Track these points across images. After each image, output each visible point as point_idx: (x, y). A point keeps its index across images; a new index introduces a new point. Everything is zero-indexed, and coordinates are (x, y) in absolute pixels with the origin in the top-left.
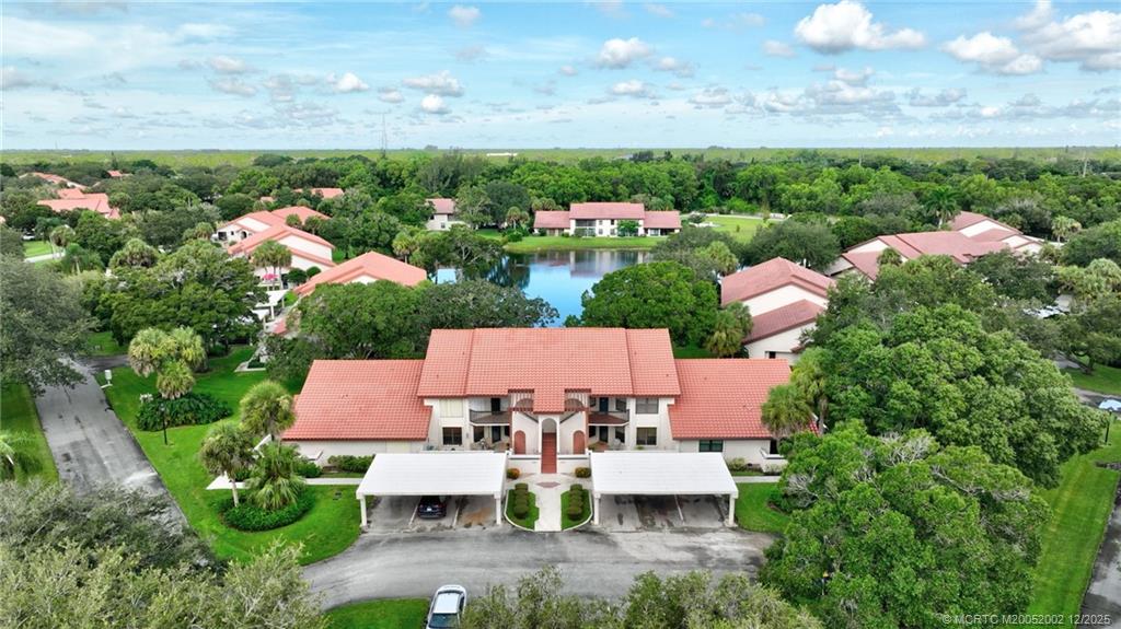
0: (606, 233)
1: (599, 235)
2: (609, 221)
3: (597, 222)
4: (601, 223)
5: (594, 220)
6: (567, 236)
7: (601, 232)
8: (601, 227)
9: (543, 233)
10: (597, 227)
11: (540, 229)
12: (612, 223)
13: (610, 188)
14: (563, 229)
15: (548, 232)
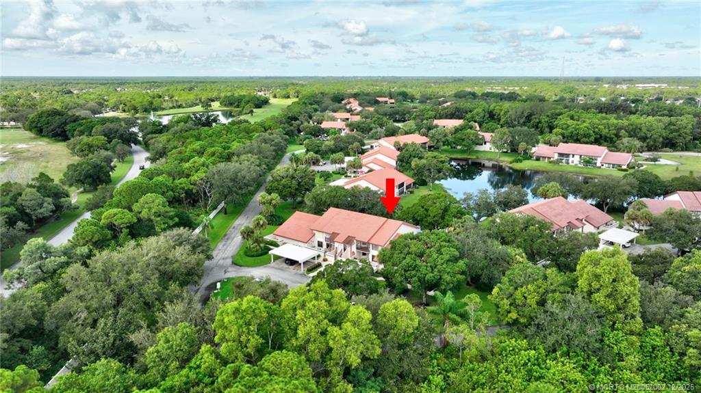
0: (576, 163)
1: (571, 164)
4: (573, 157)
5: (570, 154)
7: (573, 162)
9: (538, 159)
10: (571, 159)
11: (536, 157)
12: (580, 158)
13: (615, 132)
14: (550, 158)
15: (541, 159)
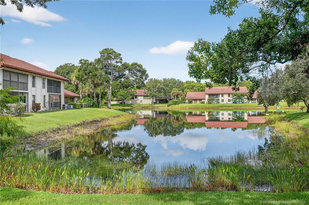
0: (226, 101)
1: (221, 103)
2: (227, 96)
3: (221, 96)
4: (222, 96)
5: (219, 94)
6: (204, 103)
7: (223, 100)
8: (223, 98)
9: (190, 102)
10: (220, 98)
11: (189, 100)
12: (229, 96)
14: (201, 100)
15: (193, 101)
